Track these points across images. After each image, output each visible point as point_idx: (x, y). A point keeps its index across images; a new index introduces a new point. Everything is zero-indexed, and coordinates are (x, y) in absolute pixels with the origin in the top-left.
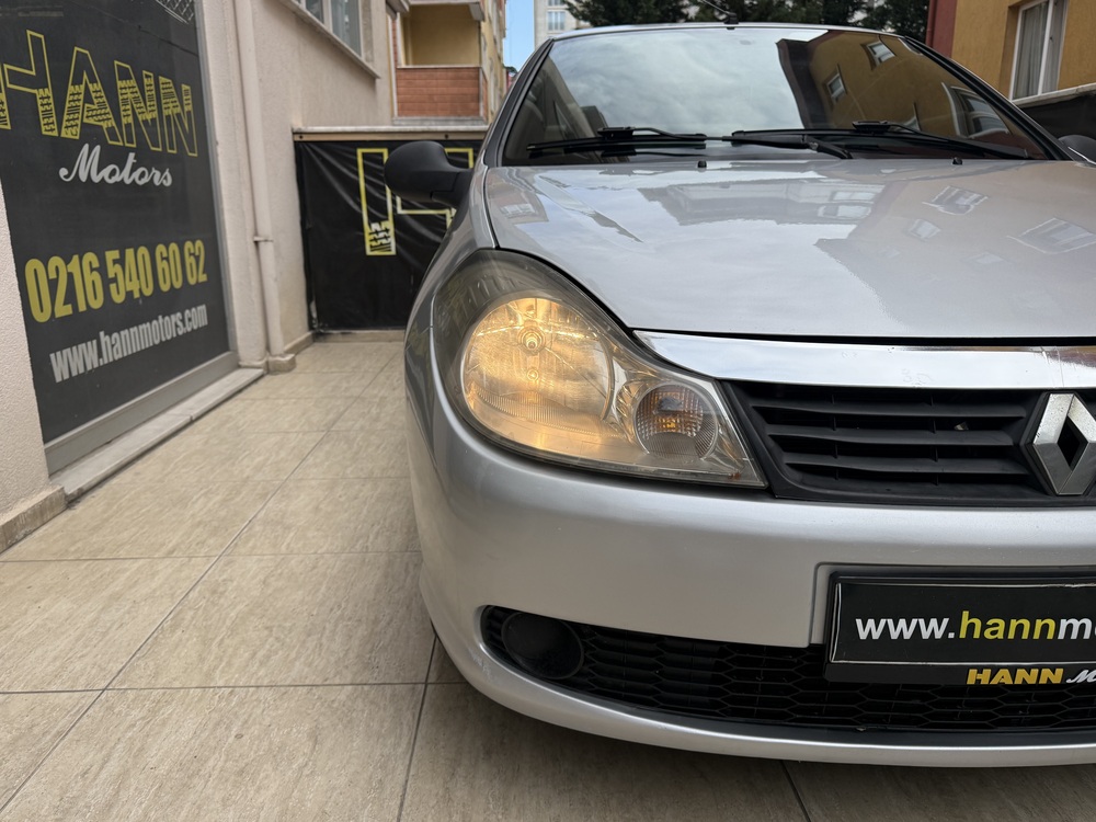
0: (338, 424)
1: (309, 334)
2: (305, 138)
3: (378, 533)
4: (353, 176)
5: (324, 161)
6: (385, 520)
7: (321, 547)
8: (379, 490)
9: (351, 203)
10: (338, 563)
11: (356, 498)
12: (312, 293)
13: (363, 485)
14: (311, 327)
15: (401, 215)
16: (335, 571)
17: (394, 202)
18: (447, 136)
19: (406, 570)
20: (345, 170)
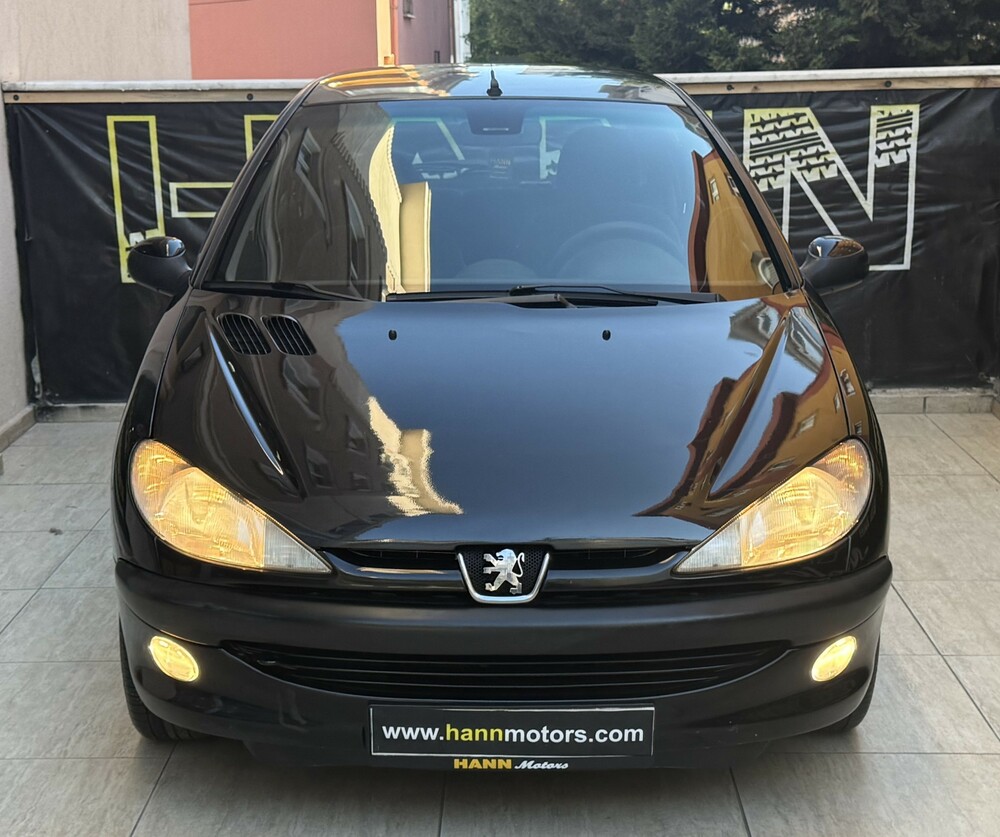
0: (54, 577)
1: (29, 409)
2: (23, 99)
3: (82, 735)
4: (100, 159)
5: (54, 134)
6: (94, 719)
7: (11, 752)
8: (92, 681)
9: (98, 201)
10: (29, 770)
11: (62, 690)
12: (33, 344)
13: (74, 672)
14: (31, 397)
15: (175, 219)
16: (24, 779)
17: (166, 200)
18: (250, 96)
19: (107, 780)
20: (88, 150)
